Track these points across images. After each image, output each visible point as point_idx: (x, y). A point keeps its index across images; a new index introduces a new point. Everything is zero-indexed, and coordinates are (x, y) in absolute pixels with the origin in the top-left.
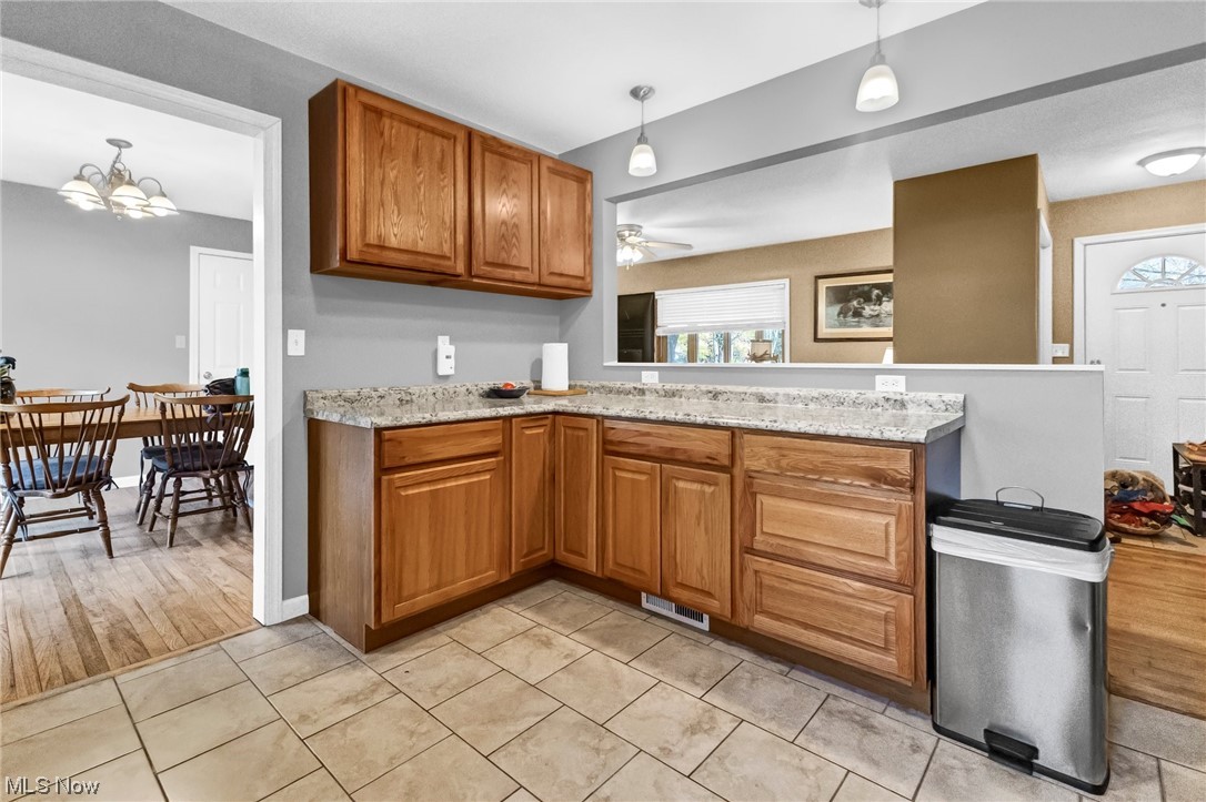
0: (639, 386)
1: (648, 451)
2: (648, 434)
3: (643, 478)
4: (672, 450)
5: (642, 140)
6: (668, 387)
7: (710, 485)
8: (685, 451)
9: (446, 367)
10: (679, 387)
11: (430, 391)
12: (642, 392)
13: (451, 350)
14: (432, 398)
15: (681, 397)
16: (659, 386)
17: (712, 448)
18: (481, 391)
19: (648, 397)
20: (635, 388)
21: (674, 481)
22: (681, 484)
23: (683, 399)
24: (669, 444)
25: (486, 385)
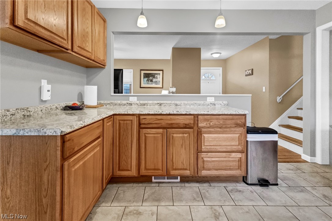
0: (128, 102)
1: (162, 125)
2: (161, 119)
3: (159, 135)
4: (172, 124)
5: (142, 14)
6: (141, 102)
7: (186, 134)
8: (177, 124)
9: (46, 96)
10: (146, 102)
11: (40, 109)
12: (131, 104)
13: (49, 87)
14: (40, 113)
15: (147, 105)
16: (138, 102)
17: (187, 122)
18: (62, 108)
19: (133, 106)
20: (128, 103)
21: (172, 134)
22: (175, 135)
23: (148, 106)
24: (170, 122)
25: (63, 105)
